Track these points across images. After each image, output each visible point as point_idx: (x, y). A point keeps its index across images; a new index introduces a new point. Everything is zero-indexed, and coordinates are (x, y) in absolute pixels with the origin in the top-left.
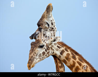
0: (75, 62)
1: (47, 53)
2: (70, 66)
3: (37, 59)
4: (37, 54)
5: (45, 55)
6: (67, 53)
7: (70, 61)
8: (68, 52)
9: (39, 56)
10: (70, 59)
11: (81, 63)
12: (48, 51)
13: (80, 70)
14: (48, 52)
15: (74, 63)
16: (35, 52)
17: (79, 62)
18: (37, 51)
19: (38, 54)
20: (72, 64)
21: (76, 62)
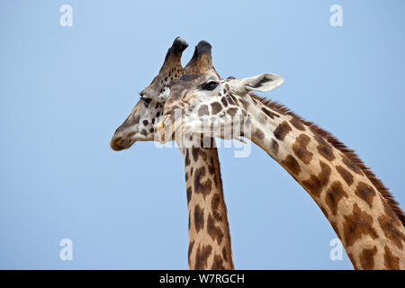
0: (330, 169)
1: (228, 112)
2: (312, 182)
3: (193, 119)
4: (193, 107)
5: (221, 113)
6: (298, 136)
7: (308, 163)
8: (301, 132)
9: (199, 111)
10: (311, 154)
11: (352, 173)
12: (230, 106)
13: (347, 197)
14: (231, 109)
15: (326, 171)
16: (186, 99)
17: (344, 170)
18: (194, 96)
19: (198, 107)
20: (317, 175)
21: (331, 166)
